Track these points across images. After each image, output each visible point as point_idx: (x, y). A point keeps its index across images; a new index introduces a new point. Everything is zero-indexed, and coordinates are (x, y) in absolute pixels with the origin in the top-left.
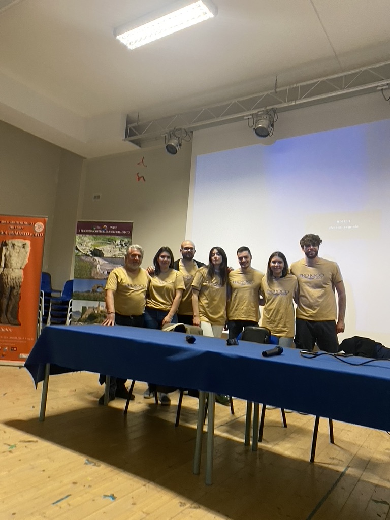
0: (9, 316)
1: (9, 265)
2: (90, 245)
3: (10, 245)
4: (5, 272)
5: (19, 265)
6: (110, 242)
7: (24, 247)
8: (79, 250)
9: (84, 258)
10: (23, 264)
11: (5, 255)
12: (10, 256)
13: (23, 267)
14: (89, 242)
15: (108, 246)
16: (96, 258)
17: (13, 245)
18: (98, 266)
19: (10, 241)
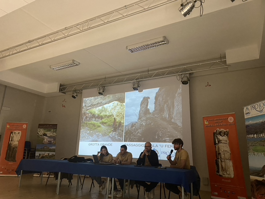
0: (12, 158)
1: (13, 140)
2: (42, 132)
3: (14, 133)
4: (11, 143)
5: (17, 140)
6: (50, 131)
7: (19, 134)
8: (38, 134)
9: (40, 137)
10: (18, 139)
11: (12, 137)
12: (14, 137)
13: (18, 141)
14: (42, 131)
15: (49, 132)
16: (44, 136)
17: (15, 133)
18: (45, 139)
19: (14, 132)
